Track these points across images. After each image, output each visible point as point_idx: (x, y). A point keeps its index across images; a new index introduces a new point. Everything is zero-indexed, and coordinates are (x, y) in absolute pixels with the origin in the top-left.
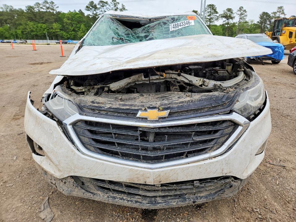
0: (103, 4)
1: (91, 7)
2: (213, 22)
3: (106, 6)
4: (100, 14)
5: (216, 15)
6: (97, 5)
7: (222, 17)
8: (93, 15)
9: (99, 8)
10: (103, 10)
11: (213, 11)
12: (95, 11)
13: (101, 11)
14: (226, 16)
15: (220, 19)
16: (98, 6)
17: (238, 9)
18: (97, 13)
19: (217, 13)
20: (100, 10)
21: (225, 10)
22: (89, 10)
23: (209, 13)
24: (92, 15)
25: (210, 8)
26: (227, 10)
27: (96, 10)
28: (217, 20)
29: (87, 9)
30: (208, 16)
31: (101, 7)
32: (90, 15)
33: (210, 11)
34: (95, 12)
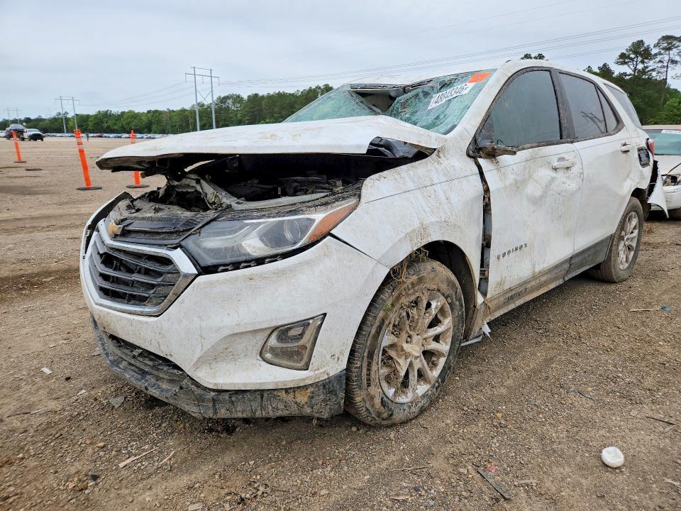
0: (669, 44)
1: (632, 56)
3: (678, 46)
4: (653, 70)
6: (652, 46)
8: (633, 73)
9: (656, 55)
10: (666, 58)
12: (642, 62)
13: (660, 61)
16: (654, 51)
18: (647, 67)
20: (658, 60)
22: (626, 63)
24: (630, 75)
27: (646, 61)
29: (621, 60)
31: (663, 52)
32: (625, 74)
34: (640, 66)
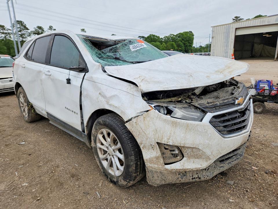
2: (26, 38)
5: (27, 31)
7: (34, 34)
11: (23, 28)
14: (38, 33)
15: (33, 35)
17: (49, 28)
19: (27, 29)
21: (36, 27)
23: (19, 29)
25: (19, 24)
26: (37, 27)
28: (30, 36)
30: (19, 31)
33: (20, 27)
